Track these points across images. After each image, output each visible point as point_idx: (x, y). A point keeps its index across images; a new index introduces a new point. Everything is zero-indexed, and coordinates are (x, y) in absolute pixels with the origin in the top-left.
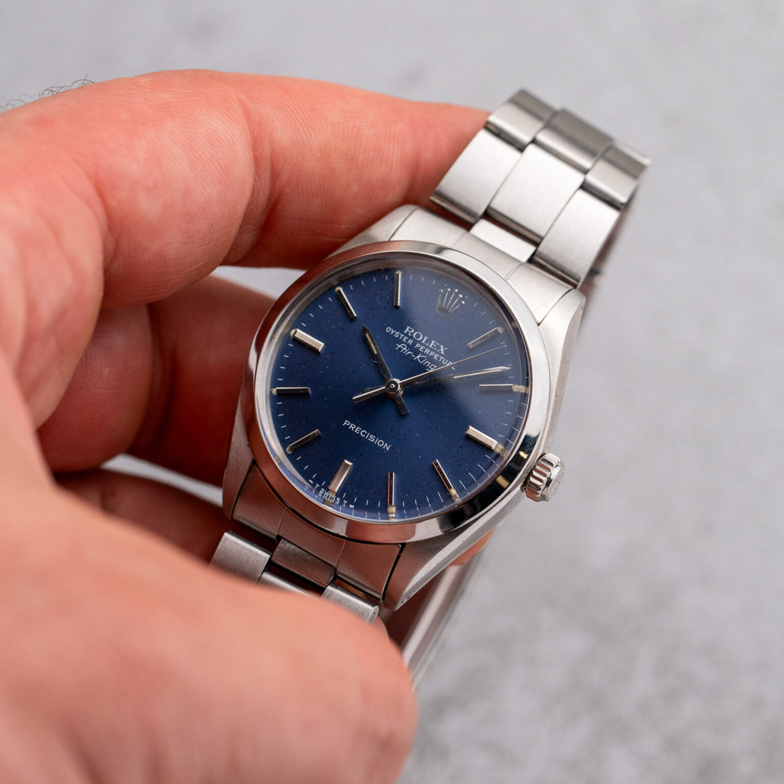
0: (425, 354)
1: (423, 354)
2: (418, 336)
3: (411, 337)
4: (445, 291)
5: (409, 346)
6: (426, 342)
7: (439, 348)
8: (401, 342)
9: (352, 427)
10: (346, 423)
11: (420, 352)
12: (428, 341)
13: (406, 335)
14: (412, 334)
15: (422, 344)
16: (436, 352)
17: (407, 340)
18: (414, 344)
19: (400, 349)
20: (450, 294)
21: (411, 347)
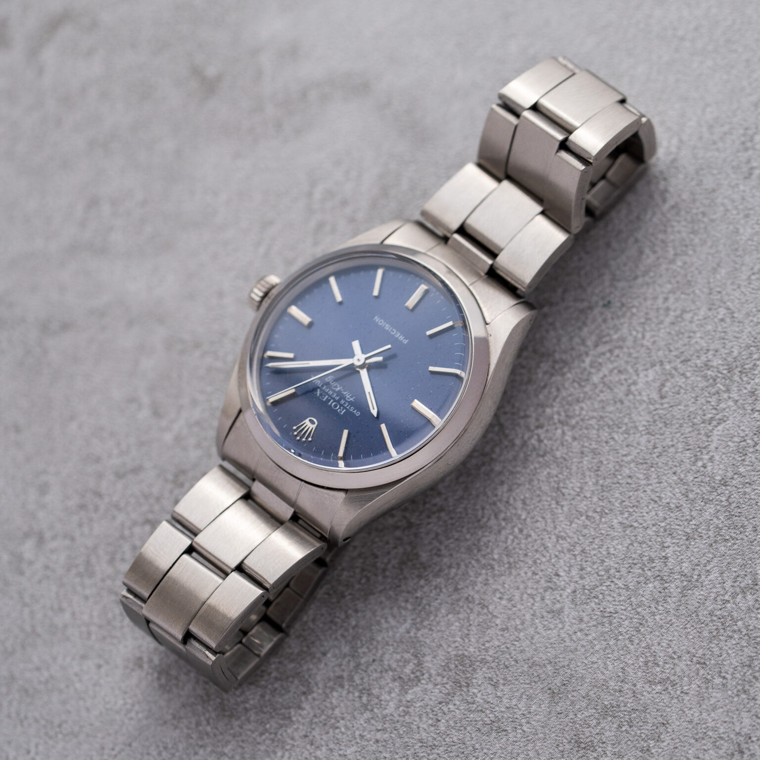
0: (332, 390)
2: (335, 406)
3: (341, 405)
4: (307, 438)
6: (330, 400)
7: (321, 395)
9: (401, 338)
10: (406, 342)
12: (328, 401)
14: (340, 408)
15: (334, 399)
16: (324, 391)
17: (345, 403)
19: (351, 397)
20: (303, 437)
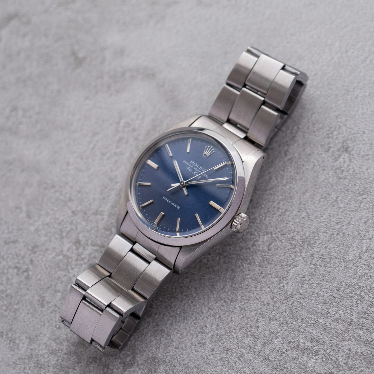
0: (197, 172)
1: (196, 172)
4: (207, 147)
5: (191, 168)
8: (188, 167)
9: (166, 199)
10: (164, 198)
11: (195, 171)
12: (199, 167)
13: (191, 164)
14: (193, 163)
15: (197, 168)
17: (191, 166)
18: (193, 167)
19: (188, 169)
20: (209, 148)
21: (192, 169)
